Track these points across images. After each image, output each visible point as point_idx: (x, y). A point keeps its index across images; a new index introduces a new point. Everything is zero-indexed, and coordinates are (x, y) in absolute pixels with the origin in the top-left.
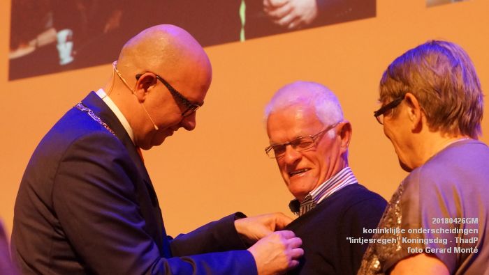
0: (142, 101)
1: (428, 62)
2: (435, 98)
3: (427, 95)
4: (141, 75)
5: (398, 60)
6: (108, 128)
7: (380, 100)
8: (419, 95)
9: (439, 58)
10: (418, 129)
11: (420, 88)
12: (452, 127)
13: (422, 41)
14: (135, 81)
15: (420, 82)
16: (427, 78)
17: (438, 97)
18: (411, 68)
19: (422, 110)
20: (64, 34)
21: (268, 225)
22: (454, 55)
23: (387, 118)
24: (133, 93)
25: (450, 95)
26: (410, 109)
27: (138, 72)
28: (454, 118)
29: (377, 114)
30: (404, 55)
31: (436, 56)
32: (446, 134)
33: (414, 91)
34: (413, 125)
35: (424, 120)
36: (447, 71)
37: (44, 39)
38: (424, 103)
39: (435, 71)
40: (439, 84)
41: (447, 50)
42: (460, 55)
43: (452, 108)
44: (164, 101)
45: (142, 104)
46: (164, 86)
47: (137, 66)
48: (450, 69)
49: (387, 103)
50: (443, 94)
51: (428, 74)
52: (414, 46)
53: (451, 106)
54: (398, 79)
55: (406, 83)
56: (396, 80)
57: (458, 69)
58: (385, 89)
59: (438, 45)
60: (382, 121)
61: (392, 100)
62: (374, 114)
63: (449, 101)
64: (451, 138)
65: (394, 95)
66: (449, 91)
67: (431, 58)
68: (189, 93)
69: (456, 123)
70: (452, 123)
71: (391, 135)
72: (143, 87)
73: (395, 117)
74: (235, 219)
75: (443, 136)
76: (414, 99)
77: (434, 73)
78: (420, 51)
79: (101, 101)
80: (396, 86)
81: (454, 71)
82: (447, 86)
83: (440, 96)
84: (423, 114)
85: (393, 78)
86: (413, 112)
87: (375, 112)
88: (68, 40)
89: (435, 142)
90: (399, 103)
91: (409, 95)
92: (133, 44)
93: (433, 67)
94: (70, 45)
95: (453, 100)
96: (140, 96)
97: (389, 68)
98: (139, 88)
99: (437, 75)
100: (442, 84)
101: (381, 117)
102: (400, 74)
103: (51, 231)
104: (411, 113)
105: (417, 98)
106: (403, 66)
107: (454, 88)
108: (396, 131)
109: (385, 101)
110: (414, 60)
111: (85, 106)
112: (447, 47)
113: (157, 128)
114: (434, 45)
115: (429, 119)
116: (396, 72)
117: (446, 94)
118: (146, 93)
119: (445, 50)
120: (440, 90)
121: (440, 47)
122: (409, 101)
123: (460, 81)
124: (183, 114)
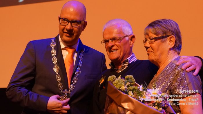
86: (170, 42)
91: (173, 36)
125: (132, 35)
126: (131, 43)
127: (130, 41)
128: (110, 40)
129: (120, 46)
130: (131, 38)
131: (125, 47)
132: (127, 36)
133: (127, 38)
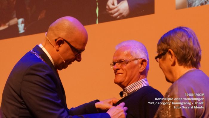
0: (58, 51)
1: (178, 36)
2: (181, 51)
3: (177, 50)
4: (57, 39)
5: (165, 35)
6: (44, 61)
7: (158, 52)
8: (174, 50)
9: (182, 34)
10: (174, 64)
11: (174, 47)
12: (188, 64)
13: (175, 27)
14: (55, 42)
15: (175, 44)
16: (178, 43)
17: (182, 51)
18: (171, 38)
19: (175, 56)
20: (20, 20)
21: (110, 103)
22: (189, 33)
23: (161, 60)
24: (54, 47)
25: (187, 50)
26: (170, 56)
27: (56, 38)
28: (189, 60)
29: (156, 58)
30: (168, 33)
31: (181, 33)
32: (186, 67)
33: (172, 48)
34: (172, 63)
35: (176, 61)
36: (186, 39)
37: (12, 22)
38: (176, 53)
39: (181, 39)
40: (183, 45)
41: (186, 31)
42: (192, 33)
43: (188, 56)
44: (67, 50)
45: (58, 52)
46: (67, 44)
47: (55, 35)
48: (187, 39)
49: (160, 53)
50: (184, 49)
51: (178, 41)
52: (172, 29)
53: (188, 55)
54: (165, 43)
55: (169, 45)
56: (164, 43)
57: (191, 39)
58: (160, 47)
59: (182, 29)
60: (158, 61)
61: (162, 52)
62: (155, 58)
63: (187, 53)
64: (188, 68)
65: (163, 50)
66: (187, 49)
67: (179, 34)
68: (78, 47)
69: (190, 62)
70: (188, 62)
71: (162, 67)
72: (58, 45)
73: (164, 59)
74: (96, 102)
75: (184, 68)
76: (172, 52)
77: (181, 41)
78: (174, 31)
79: (41, 49)
80: (164, 46)
81: (189, 40)
82: (186, 46)
83: (183, 50)
84: (176, 58)
85: (163, 42)
86: (172, 57)
87: (155, 57)
88: (22, 23)
89: (181, 70)
90: (166, 53)
91: (170, 50)
92: (53, 25)
93: (180, 38)
94: (23, 25)
95: (188, 52)
96: (57, 48)
97: (161, 38)
98: (56, 45)
99: (182, 42)
100: (184, 45)
101: (158, 59)
102: (166, 41)
103: (19, 105)
104: (171, 58)
105: (173, 51)
106: (167, 38)
107: (189, 47)
108: (164, 65)
109: (159, 52)
110: (172, 35)
111: (34, 51)
112: (186, 29)
113: (64, 62)
114: (180, 29)
115: (178, 60)
116: (164, 40)
117: (186, 50)
118: (60, 47)
119: (185, 31)
120: (183, 48)
121: (183, 30)
122: (170, 53)
123: (191, 44)
124: (75, 56)
125: (143, 59)
126: (141, 67)
127: (140, 65)
128: (117, 62)
129: (126, 70)
130: (141, 62)
131: (132, 72)
132: (136, 59)
133: (136, 62)
